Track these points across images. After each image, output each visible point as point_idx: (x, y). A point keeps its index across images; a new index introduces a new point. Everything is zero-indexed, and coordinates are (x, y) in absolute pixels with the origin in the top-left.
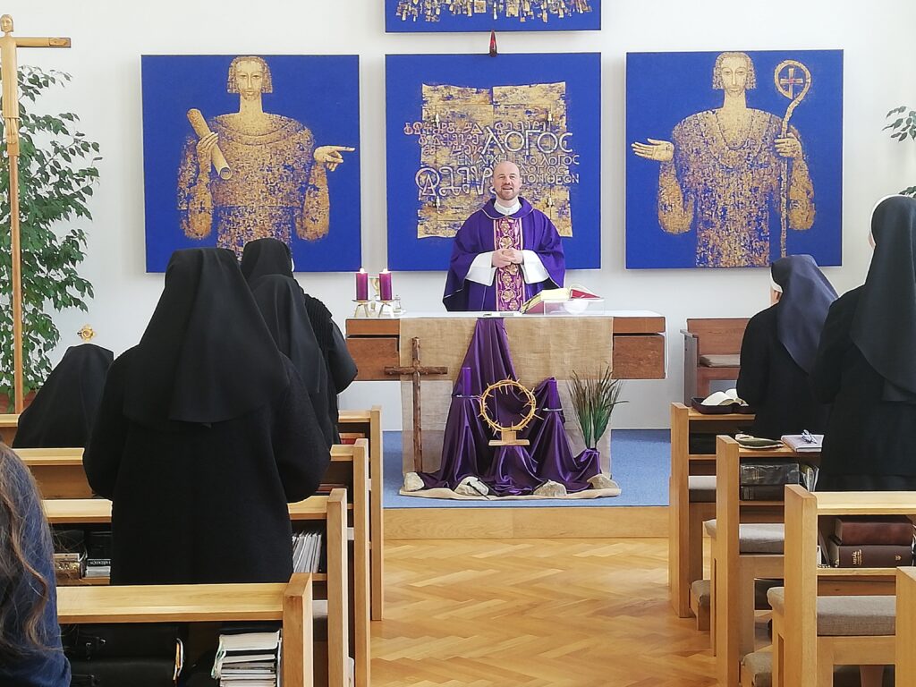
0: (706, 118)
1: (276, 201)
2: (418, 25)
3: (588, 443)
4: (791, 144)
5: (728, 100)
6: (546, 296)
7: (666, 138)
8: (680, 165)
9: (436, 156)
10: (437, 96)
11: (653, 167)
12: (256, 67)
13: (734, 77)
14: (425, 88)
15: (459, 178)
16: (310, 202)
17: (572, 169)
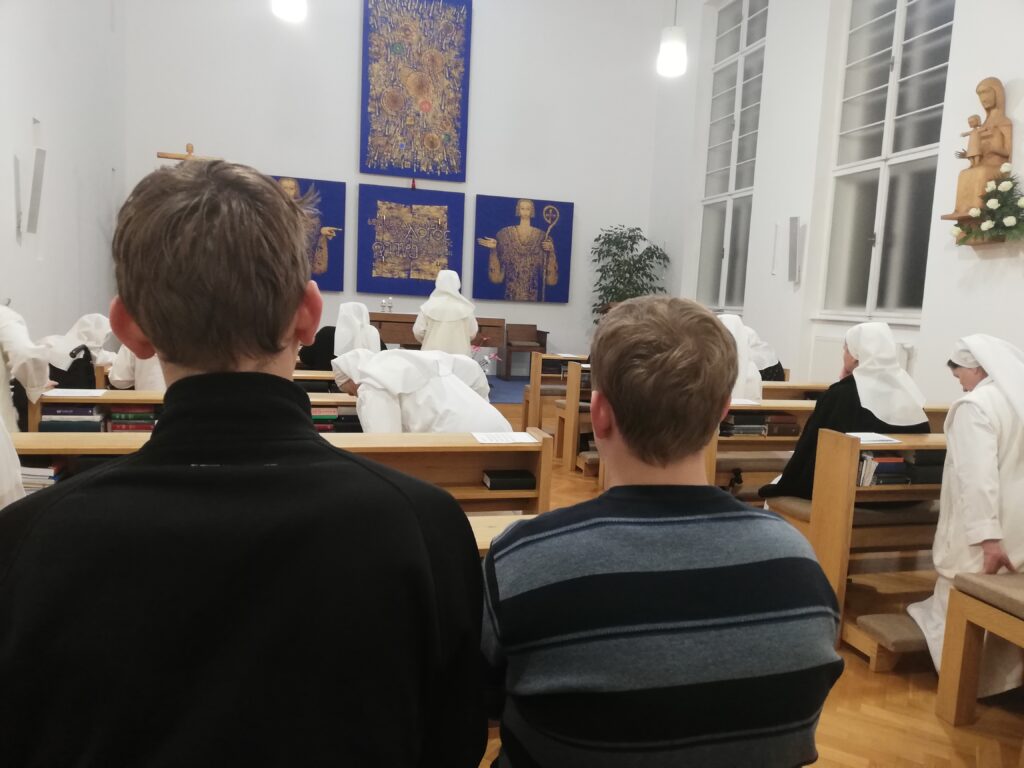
0: (512, 229)
2: (376, 171)
4: (549, 245)
5: (522, 221)
7: (494, 237)
8: (499, 250)
9: (382, 236)
10: (385, 207)
12: (291, 184)
13: (525, 210)
15: (394, 248)
16: (318, 254)
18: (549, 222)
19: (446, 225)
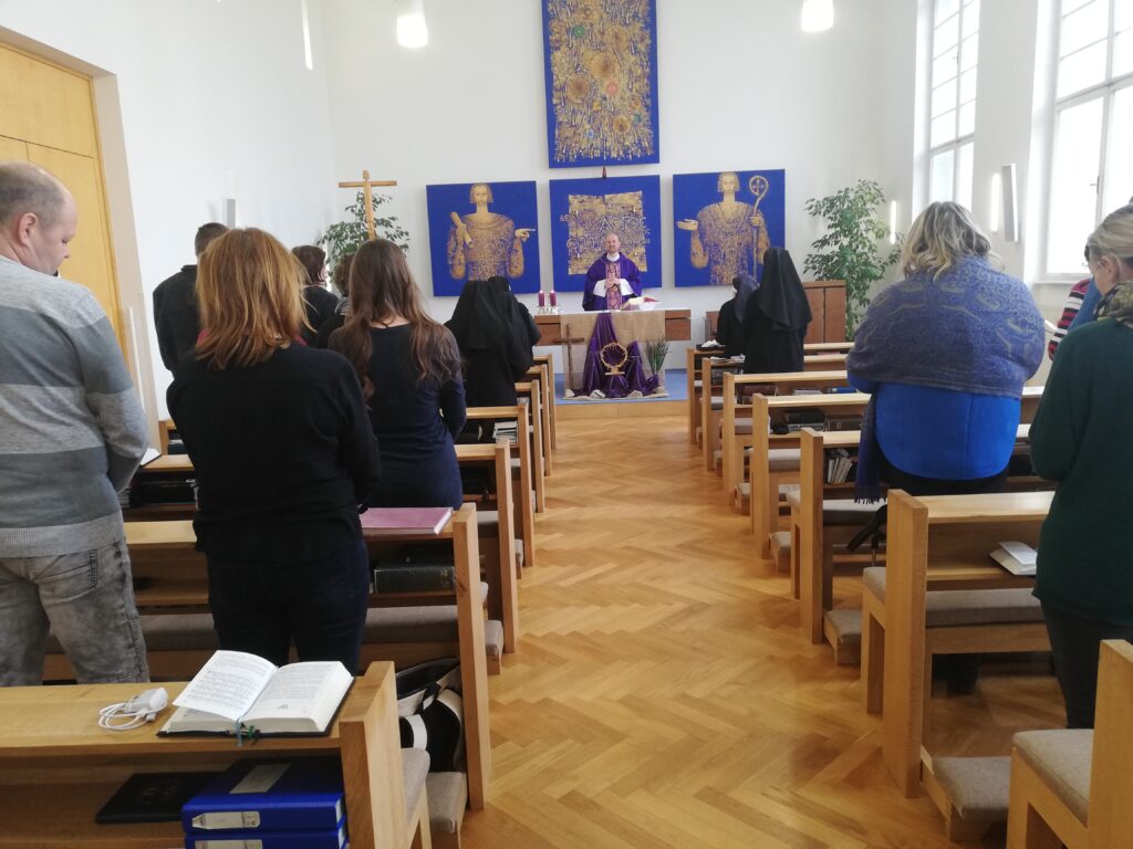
0: (714, 207)
1: (497, 258)
2: (566, 164)
3: (653, 372)
4: (758, 219)
5: (726, 197)
6: (632, 301)
7: (694, 217)
8: (701, 232)
9: (577, 232)
10: (576, 201)
11: (688, 234)
12: (484, 189)
13: (728, 185)
14: (570, 197)
15: (589, 242)
16: (514, 258)
17: (646, 236)
18: (757, 194)
19: (641, 212)
